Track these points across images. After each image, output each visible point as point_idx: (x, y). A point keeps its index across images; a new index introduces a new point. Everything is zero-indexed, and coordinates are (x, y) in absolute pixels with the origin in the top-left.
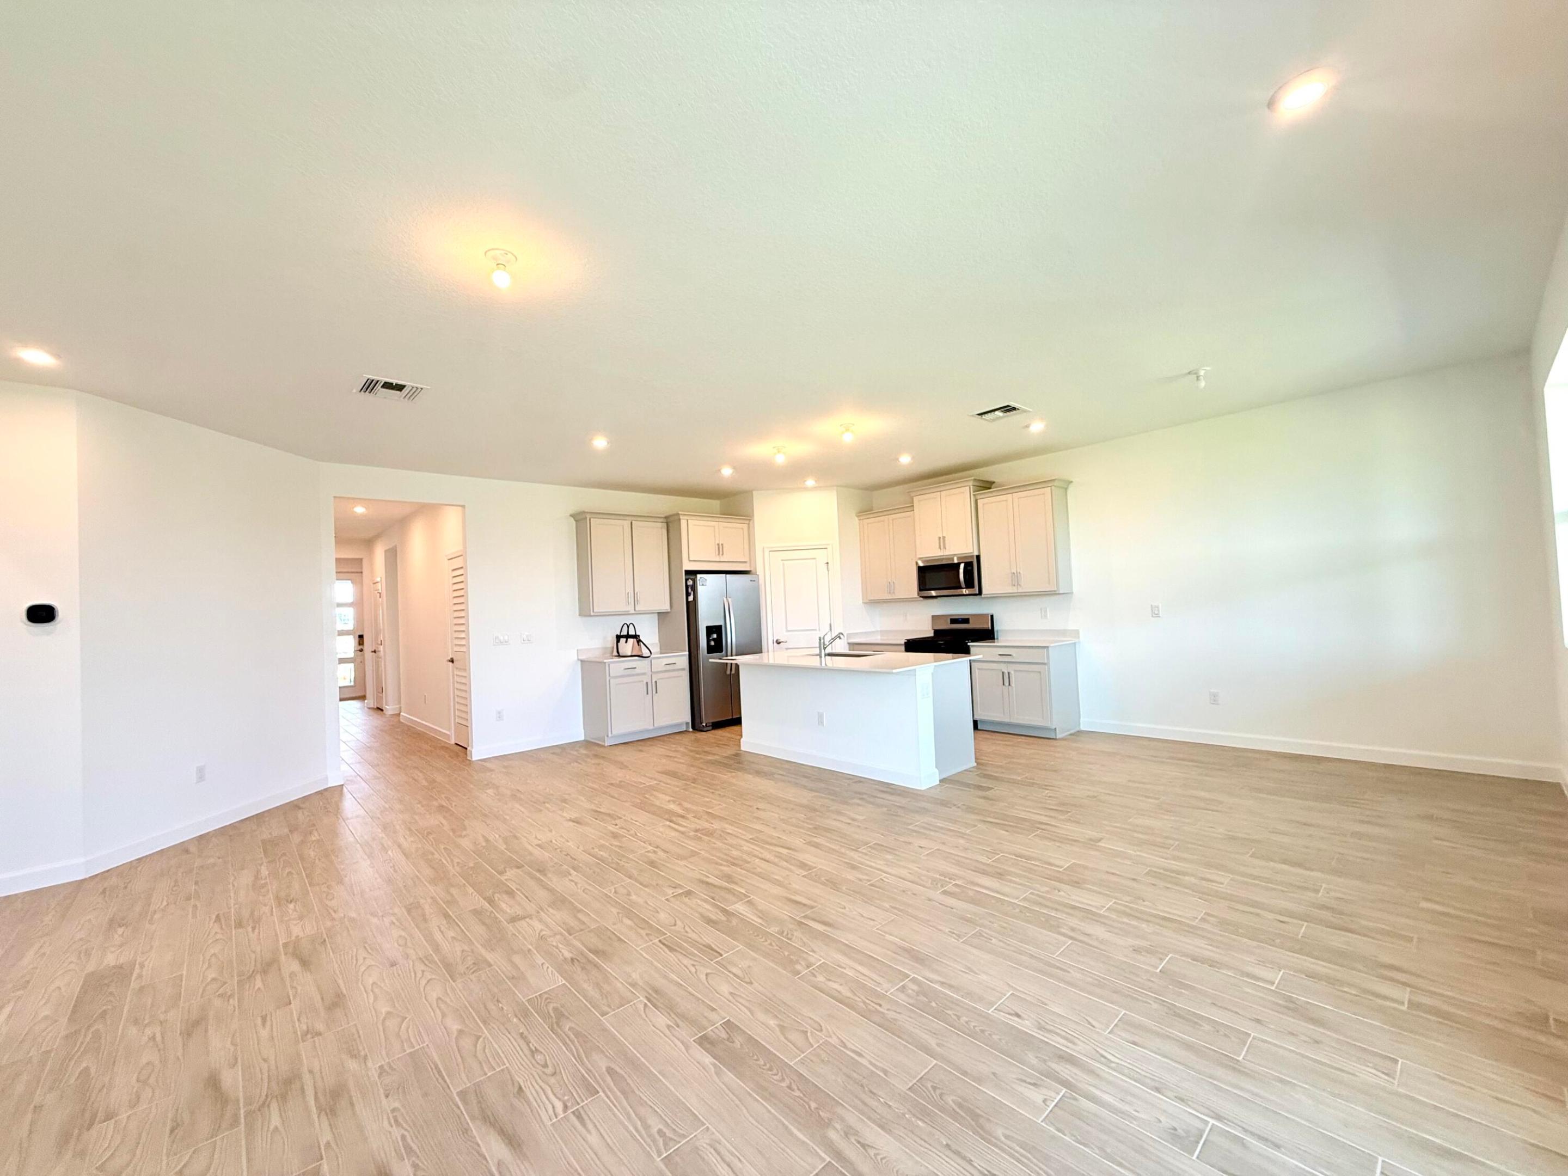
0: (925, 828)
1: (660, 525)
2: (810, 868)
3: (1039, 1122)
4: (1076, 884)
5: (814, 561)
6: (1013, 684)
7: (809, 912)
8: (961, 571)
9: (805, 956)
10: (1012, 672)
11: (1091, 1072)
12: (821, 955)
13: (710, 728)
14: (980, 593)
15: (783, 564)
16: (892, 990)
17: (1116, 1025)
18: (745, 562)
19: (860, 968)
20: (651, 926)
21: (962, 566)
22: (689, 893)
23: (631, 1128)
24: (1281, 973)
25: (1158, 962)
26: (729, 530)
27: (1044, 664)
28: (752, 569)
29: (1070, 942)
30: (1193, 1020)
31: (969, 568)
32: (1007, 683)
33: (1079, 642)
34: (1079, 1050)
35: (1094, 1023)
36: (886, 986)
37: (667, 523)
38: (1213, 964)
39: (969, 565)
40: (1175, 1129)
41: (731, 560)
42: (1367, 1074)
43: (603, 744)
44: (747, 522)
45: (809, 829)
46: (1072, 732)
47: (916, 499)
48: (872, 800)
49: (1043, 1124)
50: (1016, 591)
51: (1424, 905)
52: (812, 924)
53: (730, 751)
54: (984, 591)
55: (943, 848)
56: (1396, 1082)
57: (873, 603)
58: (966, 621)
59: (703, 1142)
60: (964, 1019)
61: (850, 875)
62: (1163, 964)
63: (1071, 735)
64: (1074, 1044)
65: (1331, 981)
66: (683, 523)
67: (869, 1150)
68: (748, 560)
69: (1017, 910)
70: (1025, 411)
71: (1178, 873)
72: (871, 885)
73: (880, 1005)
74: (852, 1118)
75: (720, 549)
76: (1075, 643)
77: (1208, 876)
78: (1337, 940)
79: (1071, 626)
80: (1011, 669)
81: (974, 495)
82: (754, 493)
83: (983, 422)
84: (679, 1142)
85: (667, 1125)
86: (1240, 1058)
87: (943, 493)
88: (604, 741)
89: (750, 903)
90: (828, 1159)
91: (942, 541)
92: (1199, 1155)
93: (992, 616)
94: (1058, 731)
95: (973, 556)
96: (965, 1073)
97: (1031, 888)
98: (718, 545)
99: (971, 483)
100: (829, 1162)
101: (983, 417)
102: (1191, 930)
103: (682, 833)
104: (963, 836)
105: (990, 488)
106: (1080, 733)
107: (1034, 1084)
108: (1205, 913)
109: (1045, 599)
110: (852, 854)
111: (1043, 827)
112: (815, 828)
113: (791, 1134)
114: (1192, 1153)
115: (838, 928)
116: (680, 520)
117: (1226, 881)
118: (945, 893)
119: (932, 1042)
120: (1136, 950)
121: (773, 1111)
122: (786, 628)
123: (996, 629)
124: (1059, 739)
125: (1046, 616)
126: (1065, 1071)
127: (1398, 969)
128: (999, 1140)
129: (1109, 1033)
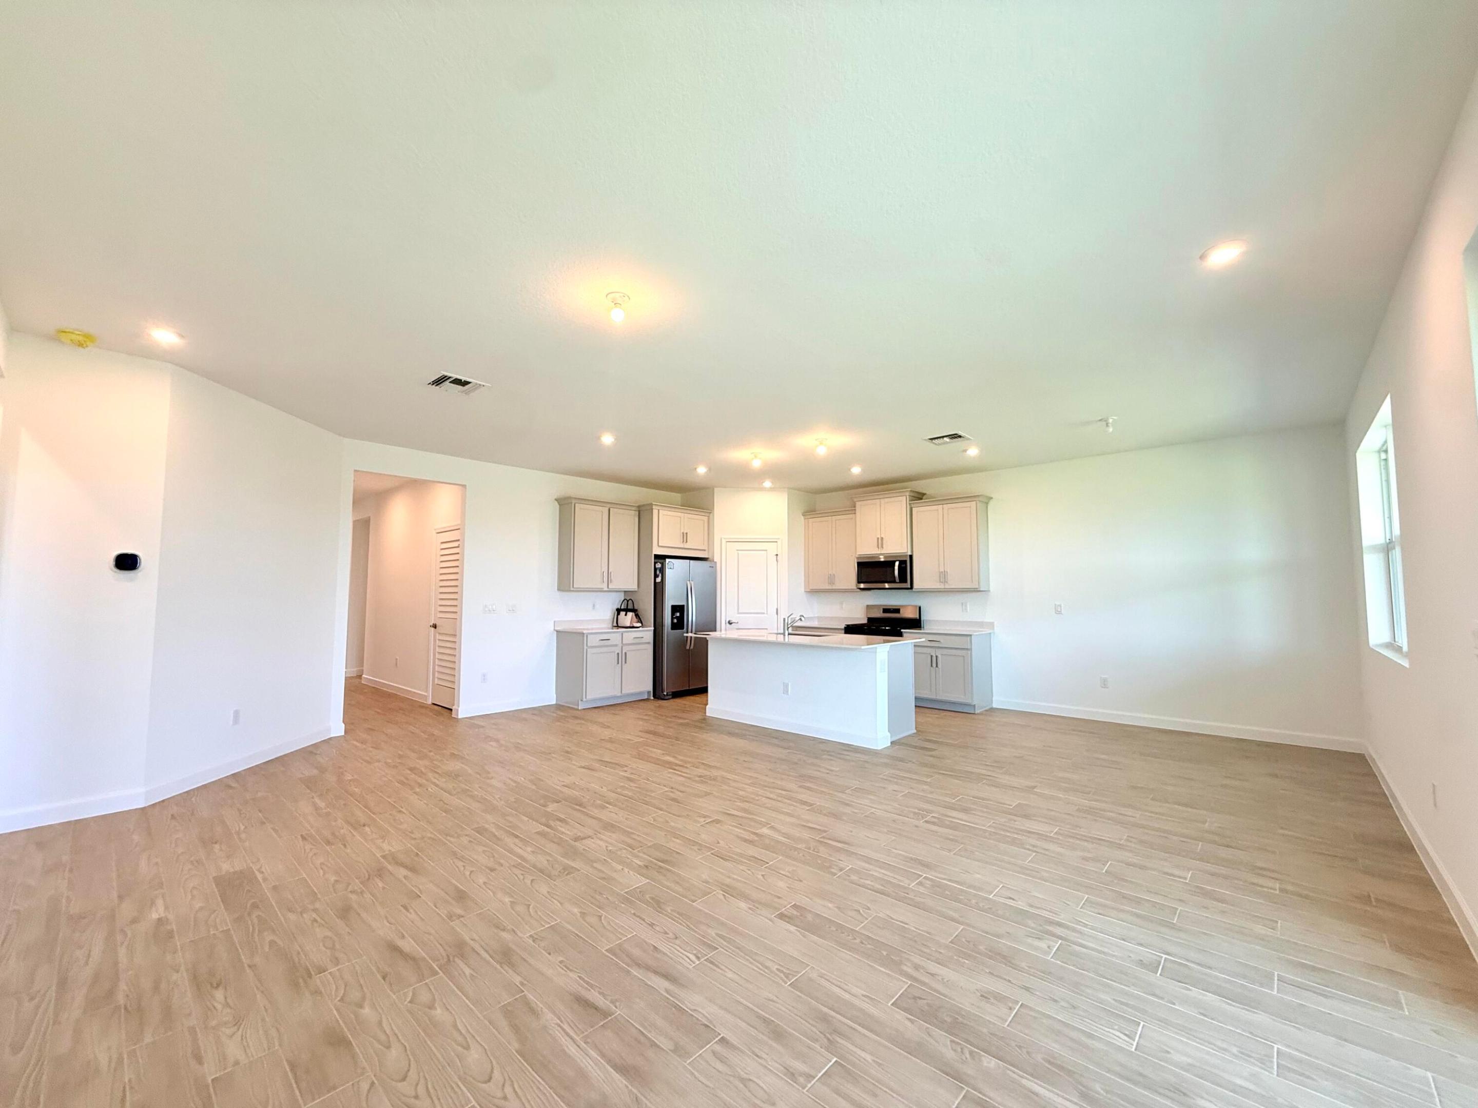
0: (891, 777)
1: (633, 512)
2: (811, 805)
3: (1049, 958)
4: (1027, 817)
5: (765, 552)
6: (940, 666)
7: (824, 834)
8: (896, 568)
9: (835, 863)
10: (940, 656)
11: (1074, 930)
12: (848, 864)
13: (671, 696)
14: (912, 588)
15: (738, 554)
16: (913, 885)
17: (1084, 904)
18: (705, 550)
19: (883, 871)
20: (700, 845)
21: (897, 564)
22: (717, 821)
23: (756, 968)
24: (1191, 873)
25: (1102, 866)
26: (690, 521)
27: (967, 649)
28: (710, 557)
29: (1034, 854)
30: (1138, 901)
31: (903, 566)
32: (934, 665)
33: (994, 633)
34: (1062, 918)
35: (1068, 903)
36: (907, 881)
37: (639, 511)
38: (1142, 867)
39: (903, 563)
40: (1141, 961)
41: (694, 547)
42: (1260, 929)
43: (576, 707)
44: (707, 515)
45: (796, 777)
46: (987, 708)
47: (858, 504)
48: (839, 756)
49: (1052, 960)
50: (943, 587)
51: (1281, 831)
52: (830, 842)
53: (698, 716)
54: (915, 586)
55: (911, 791)
56: (1279, 933)
57: (814, 592)
58: (897, 611)
59: (814, 975)
60: (974, 901)
61: (848, 810)
62: (1106, 868)
63: (986, 711)
64: (1059, 915)
65: (1226, 877)
66: (655, 512)
67: (937, 977)
68: (706, 549)
69: (987, 834)
70: (968, 439)
71: (1101, 810)
72: (865, 816)
73: (908, 894)
74: (917, 959)
75: (685, 537)
76: (990, 633)
77: (1123, 812)
78: (1224, 853)
79: (987, 620)
80: (939, 653)
81: (910, 504)
82: (716, 490)
83: (932, 445)
84: (796, 976)
85: (780, 965)
86: (1175, 922)
87: (882, 501)
88: (578, 706)
89: (772, 828)
90: (910, 982)
91: (880, 542)
92: (1161, 972)
93: (920, 608)
94: (976, 708)
95: (907, 555)
96: (987, 933)
97: (993, 819)
98: (683, 533)
99: (908, 494)
100: (911, 984)
101: (934, 441)
102: (1120, 847)
103: (689, 778)
104: (926, 783)
105: (921, 499)
106: (992, 710)
107: (1039, 938)
108: (1128, 836)
109: (965, 595)
110: (840, 794)
111: (988, 777)
112: (800, 776)
113: (876, 969)
114: (1157, 973)
115: (852, 845)
116: (652, 509)
117: (1138, 816)
118: (926, 822)
119: (956, 915)
120: (1085, 859)
121: (856, 956)
122: (738, 609)
123: (922, 619)
124: (978, 714)
125: (966, 609)
126: (1059, 931)
127: (1269, 870)
128: (1024, 969)
129: (1081, 908)
